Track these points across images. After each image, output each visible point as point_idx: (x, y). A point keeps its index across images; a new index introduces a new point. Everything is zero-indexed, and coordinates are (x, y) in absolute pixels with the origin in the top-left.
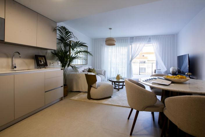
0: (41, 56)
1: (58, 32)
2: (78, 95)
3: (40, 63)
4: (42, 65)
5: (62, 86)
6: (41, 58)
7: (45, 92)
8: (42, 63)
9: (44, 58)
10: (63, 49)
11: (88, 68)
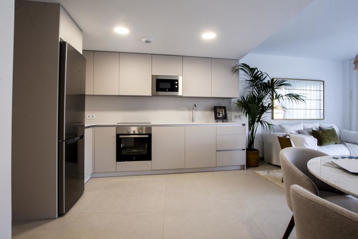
0: (220, 107)
1: (241, 72)
2: (275, 171)
3: (218, 116)
4: (219, 118)
5: (244, 150)
6: (219, 109)
7: (217, 151)
8: (219, 115)
9: (223, 110)
10: (256, 94)
11: (318, 127)
